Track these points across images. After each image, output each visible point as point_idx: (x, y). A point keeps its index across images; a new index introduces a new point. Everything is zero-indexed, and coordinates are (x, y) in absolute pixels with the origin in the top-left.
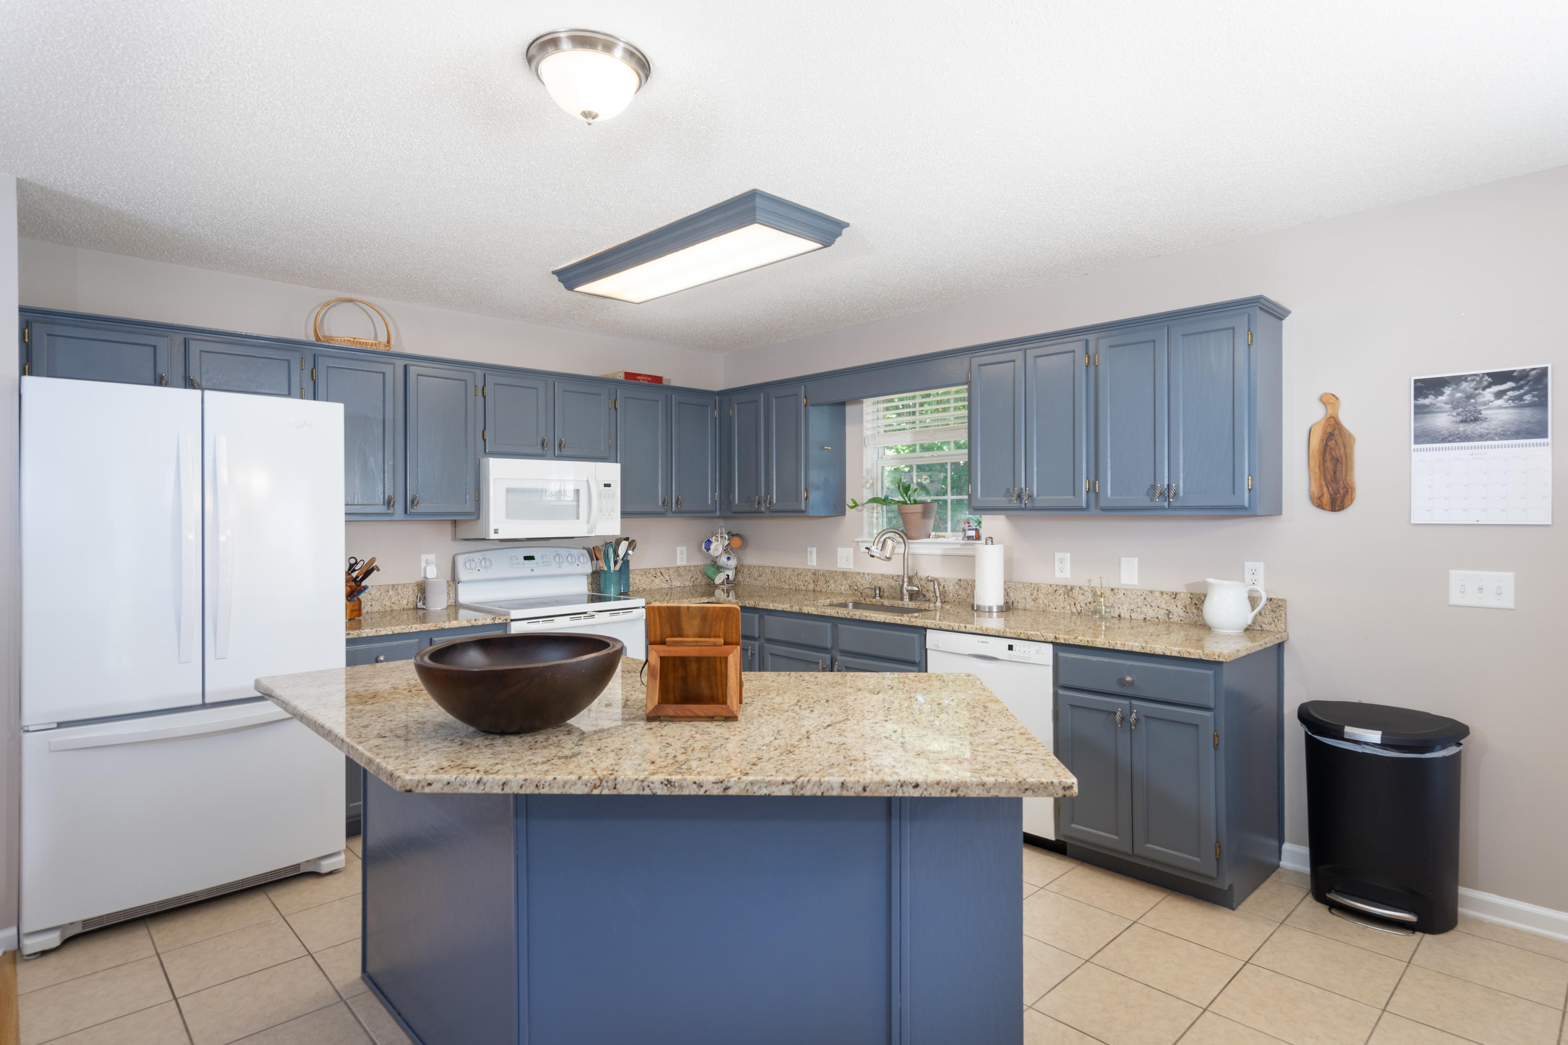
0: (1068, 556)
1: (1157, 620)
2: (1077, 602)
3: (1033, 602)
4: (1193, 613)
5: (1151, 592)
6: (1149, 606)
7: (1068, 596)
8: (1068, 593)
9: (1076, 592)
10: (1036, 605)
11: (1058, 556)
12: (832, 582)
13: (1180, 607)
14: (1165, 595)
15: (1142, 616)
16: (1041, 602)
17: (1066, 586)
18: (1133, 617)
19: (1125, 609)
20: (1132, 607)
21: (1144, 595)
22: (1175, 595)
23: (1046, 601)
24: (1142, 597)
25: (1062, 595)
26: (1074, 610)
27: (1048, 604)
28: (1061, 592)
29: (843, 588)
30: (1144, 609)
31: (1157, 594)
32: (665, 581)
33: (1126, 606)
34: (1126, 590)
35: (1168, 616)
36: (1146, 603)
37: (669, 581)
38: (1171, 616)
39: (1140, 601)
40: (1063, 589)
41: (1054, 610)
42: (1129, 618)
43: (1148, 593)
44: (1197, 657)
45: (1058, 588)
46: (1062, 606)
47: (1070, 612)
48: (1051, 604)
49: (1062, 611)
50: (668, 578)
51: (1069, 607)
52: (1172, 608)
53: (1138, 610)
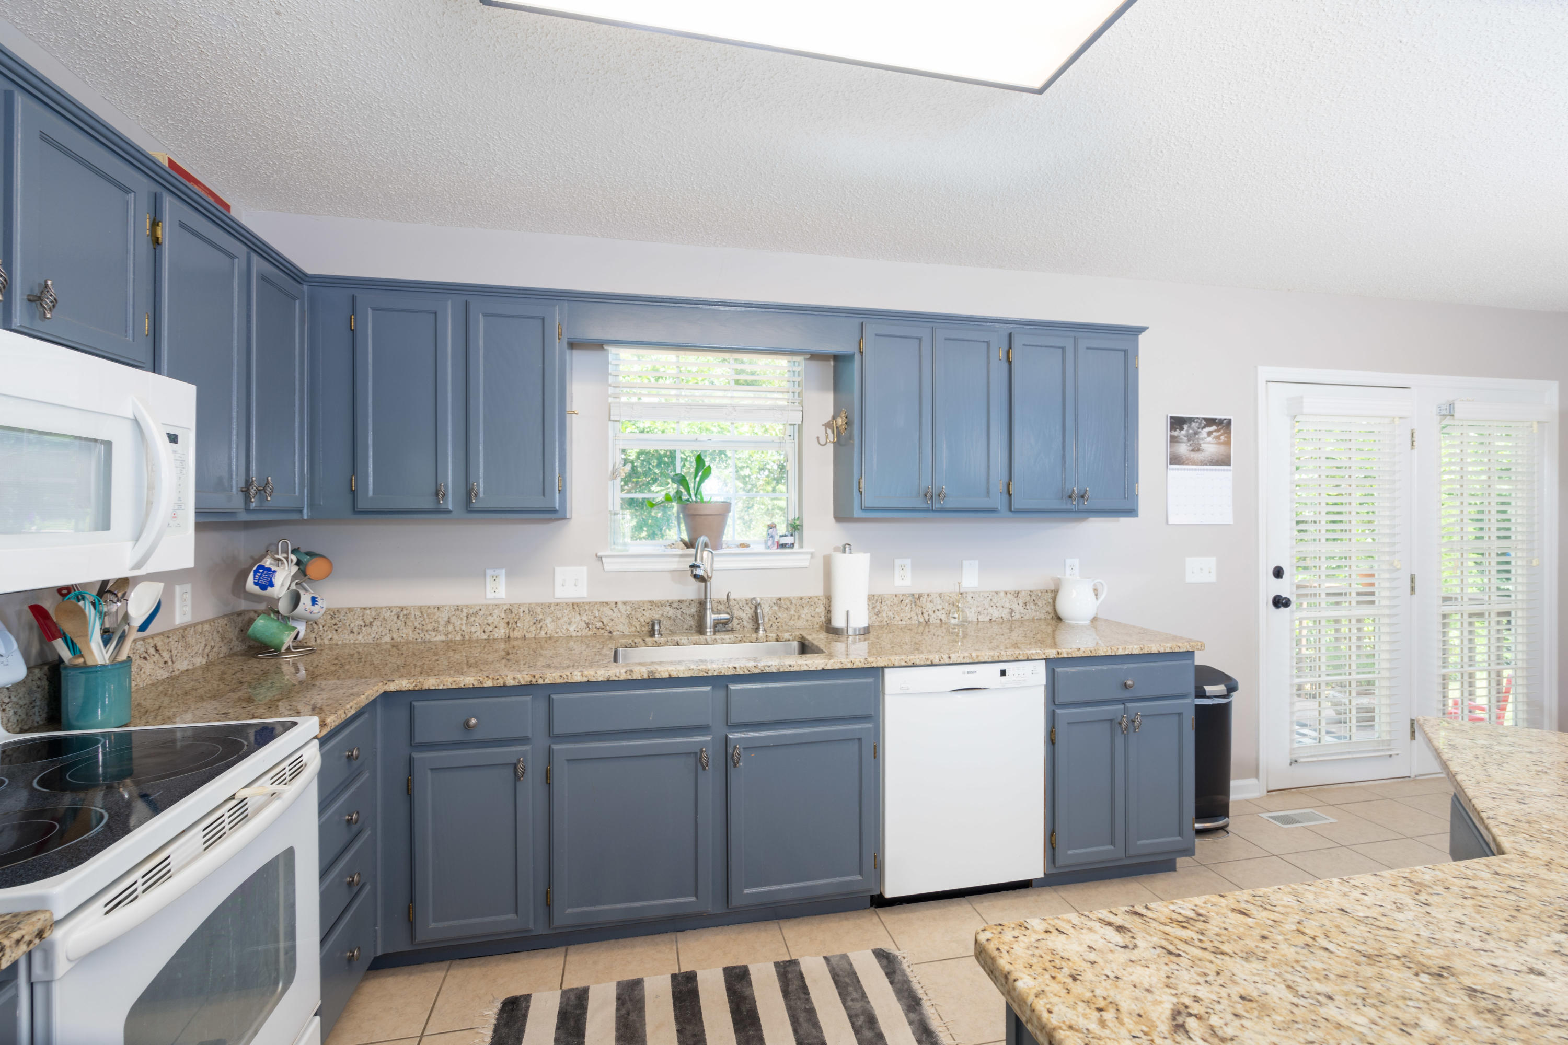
0: (908, 562)
1: (1001, 620)
2: (924, 611)
3: (875, 617)
4: (1031, 609)
5: (997, 593)
6: (994, 607)
7: (916, 605)
8: (915, 602)
9: (923, 600)
10: (879, 619)
11: (898, 562)
12: (548, 620)
13: (1021, 604)
14: (1009, 595)
15: (988, 619)
16: (884, 615)
17: (913, 595)
18: (980, 620)
19: (973, 612)
20: (979, 609)
21: (990, 597)
22: (1017, 594)
23: (890, 614)
24: (989, 599)
25: (909, 605)
26: (922, 620)
27: (892, 616)
28: (907, 601)
29: (572, 629)
30: (990, 610)
31: (1002, 594)
32: (162, 665)
33: (973, 610)
34: (974, 593)
35: (1011, 614)
36: (992, 604)
37: (170, 663)
38: (1013, 614)
39: (987, 602)
40: (910, 598)
41: (900, 623)
42: (976, 620)
43: (994, 593)
44: (1184, 650)
45: (904, 597)
46: (909, 617)
47: (917, 622)
48: (897, 616)
49: (909, 622)
50: (166, 655)
51: (916, 617)
52: (1015, 607)
53: (985, 612)
